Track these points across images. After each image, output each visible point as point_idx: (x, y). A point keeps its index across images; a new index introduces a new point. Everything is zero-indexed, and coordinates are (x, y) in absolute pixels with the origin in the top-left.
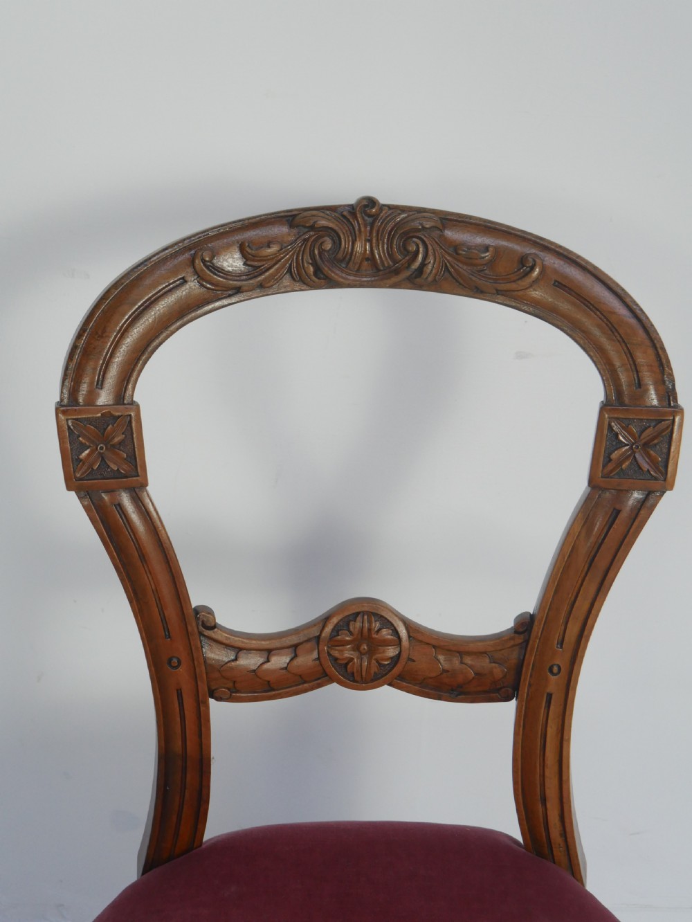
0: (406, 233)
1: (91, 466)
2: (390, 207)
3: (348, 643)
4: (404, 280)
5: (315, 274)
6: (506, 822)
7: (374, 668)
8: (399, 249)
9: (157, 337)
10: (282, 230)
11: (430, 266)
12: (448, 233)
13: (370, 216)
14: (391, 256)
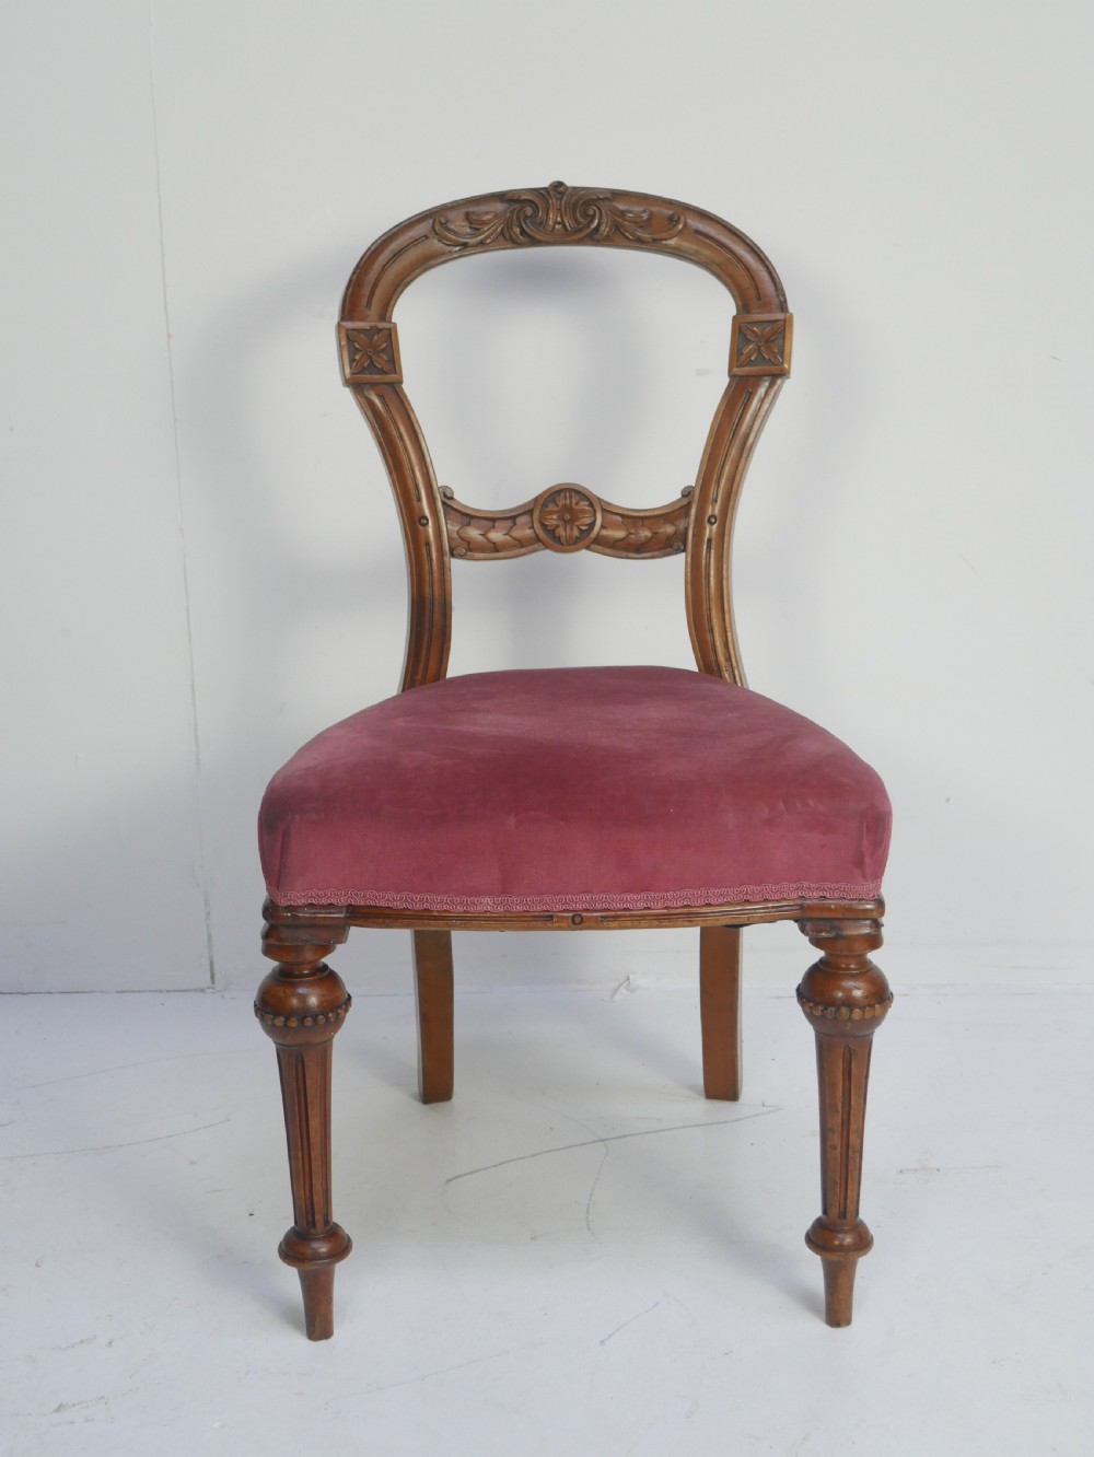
0: (584, 203)
1: (363, 364)
2: (574, 188)
3: (555, 512)
4: (585, 237)
5: (521, 234)
6: (689, 662)
7: (576, 532)
8: (581, 216)
9: (409, 275)
10: (500, 207)
11: (604, 225)
12: (615, 204)
13: (559, 193)
14: (576, 220)
